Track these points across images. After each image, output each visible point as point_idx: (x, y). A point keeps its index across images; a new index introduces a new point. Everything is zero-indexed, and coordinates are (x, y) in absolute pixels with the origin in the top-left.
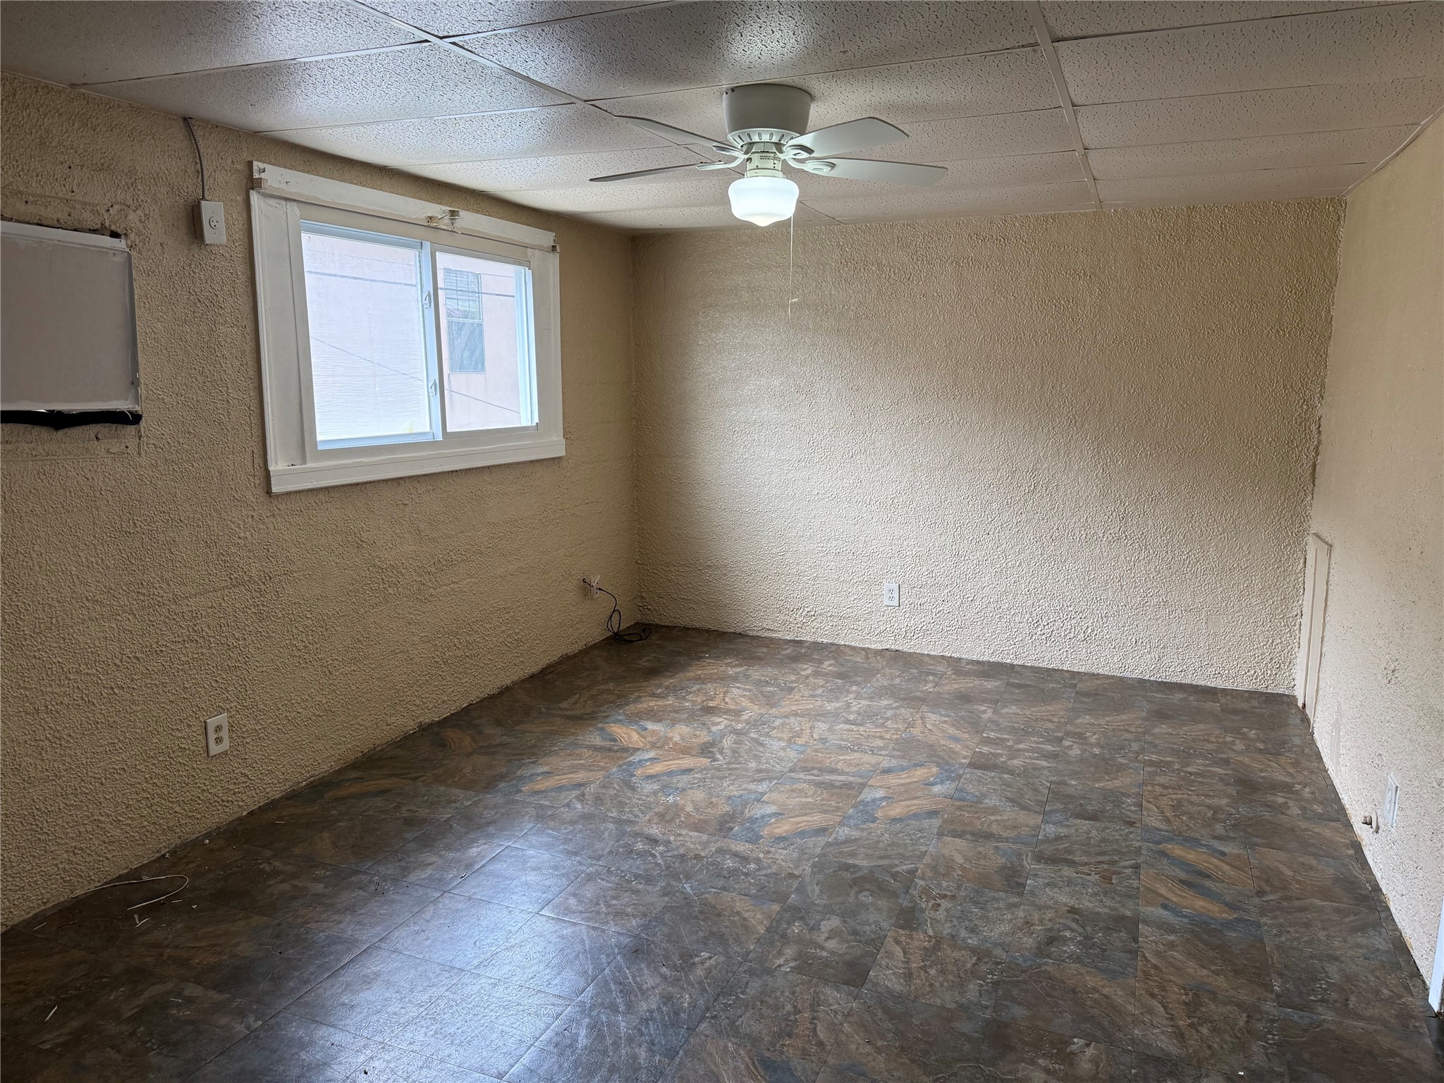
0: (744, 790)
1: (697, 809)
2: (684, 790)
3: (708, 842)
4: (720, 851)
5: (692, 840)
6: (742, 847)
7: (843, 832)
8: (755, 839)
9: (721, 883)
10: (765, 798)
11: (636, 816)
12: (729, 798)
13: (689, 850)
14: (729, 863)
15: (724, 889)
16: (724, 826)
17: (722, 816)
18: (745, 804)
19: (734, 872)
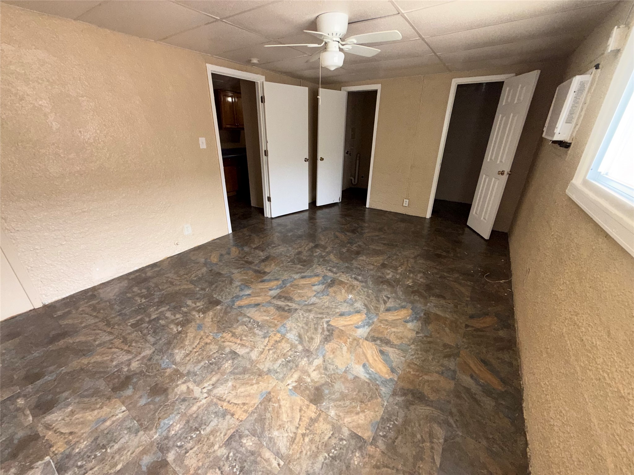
0: (321, 299)
1: (341, 291)
2: (345, 301)
3: (339, 276)
4: (336, 273)
5: (344, 278)
6: (330, 274)
7: (296, 276)
8: (325, 277)
9: (338, 265)
10: (315, 293)
11: (362, 289)
12: (328, 295)
13: (345, 275)
14: (334, 270)
15: (337, 264)
16: (333, 283)
17: (332, 287)
18: (323, 291)
19: (334, 267)
